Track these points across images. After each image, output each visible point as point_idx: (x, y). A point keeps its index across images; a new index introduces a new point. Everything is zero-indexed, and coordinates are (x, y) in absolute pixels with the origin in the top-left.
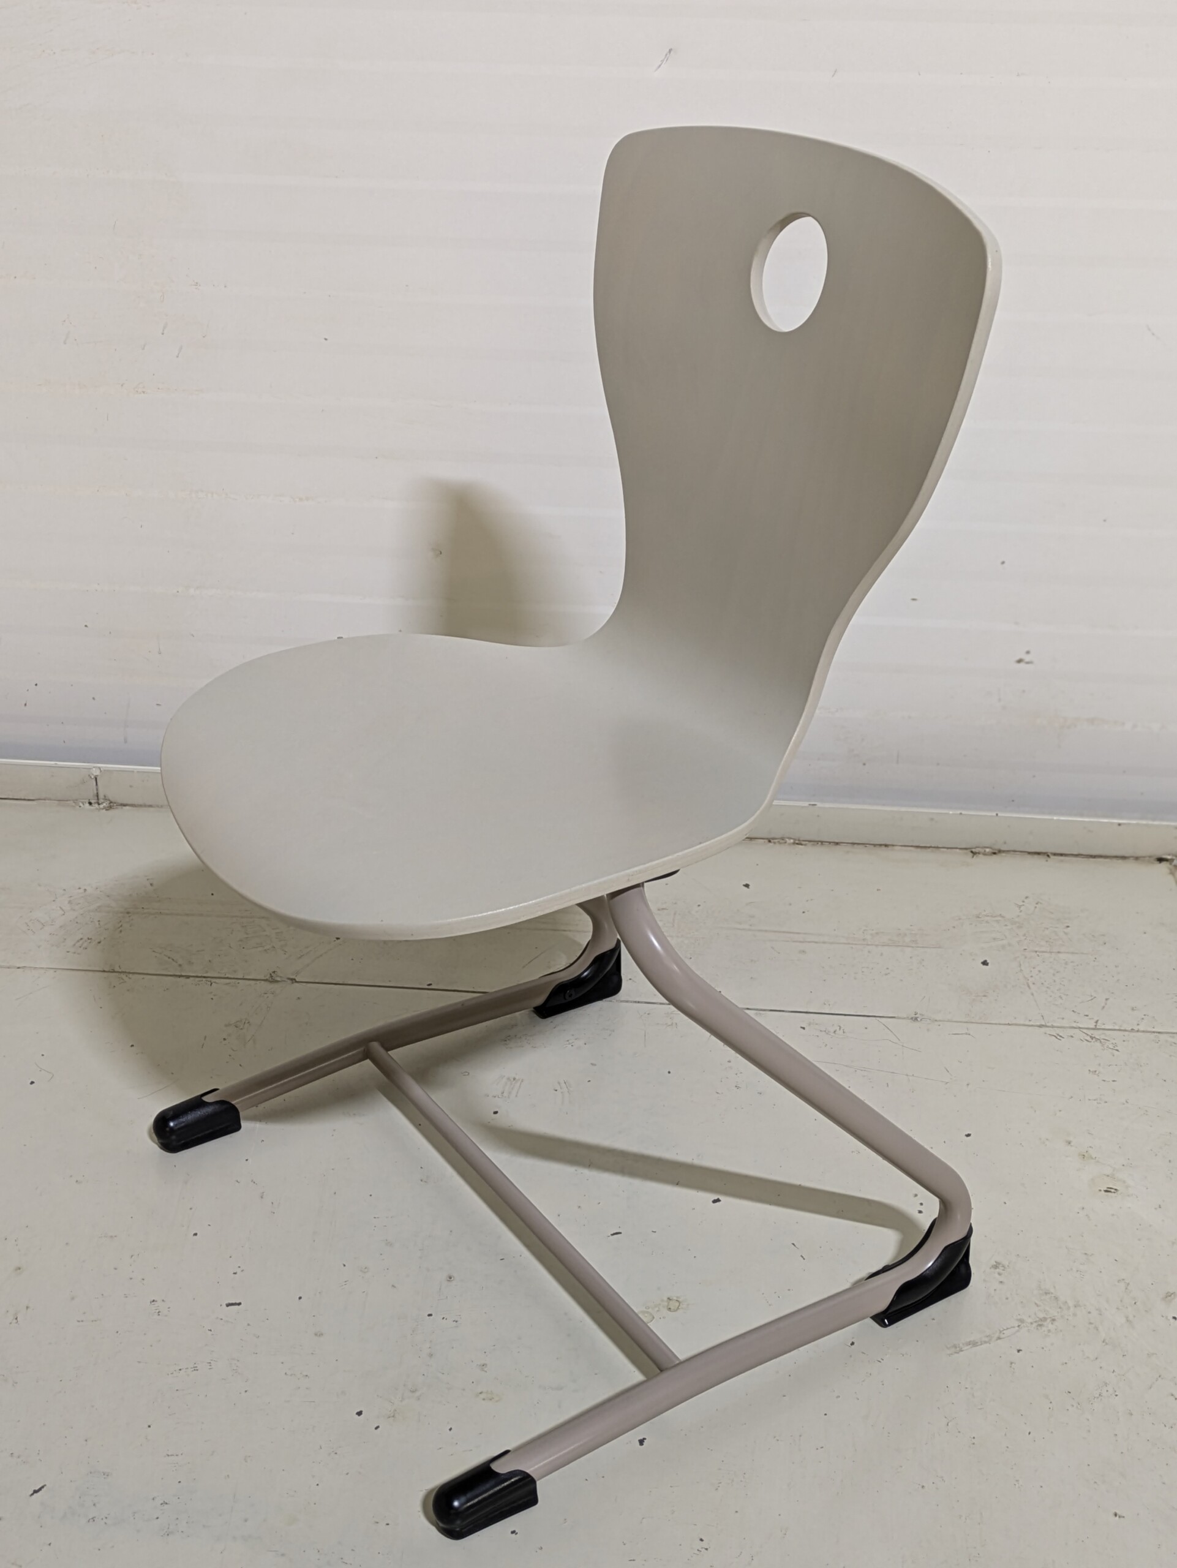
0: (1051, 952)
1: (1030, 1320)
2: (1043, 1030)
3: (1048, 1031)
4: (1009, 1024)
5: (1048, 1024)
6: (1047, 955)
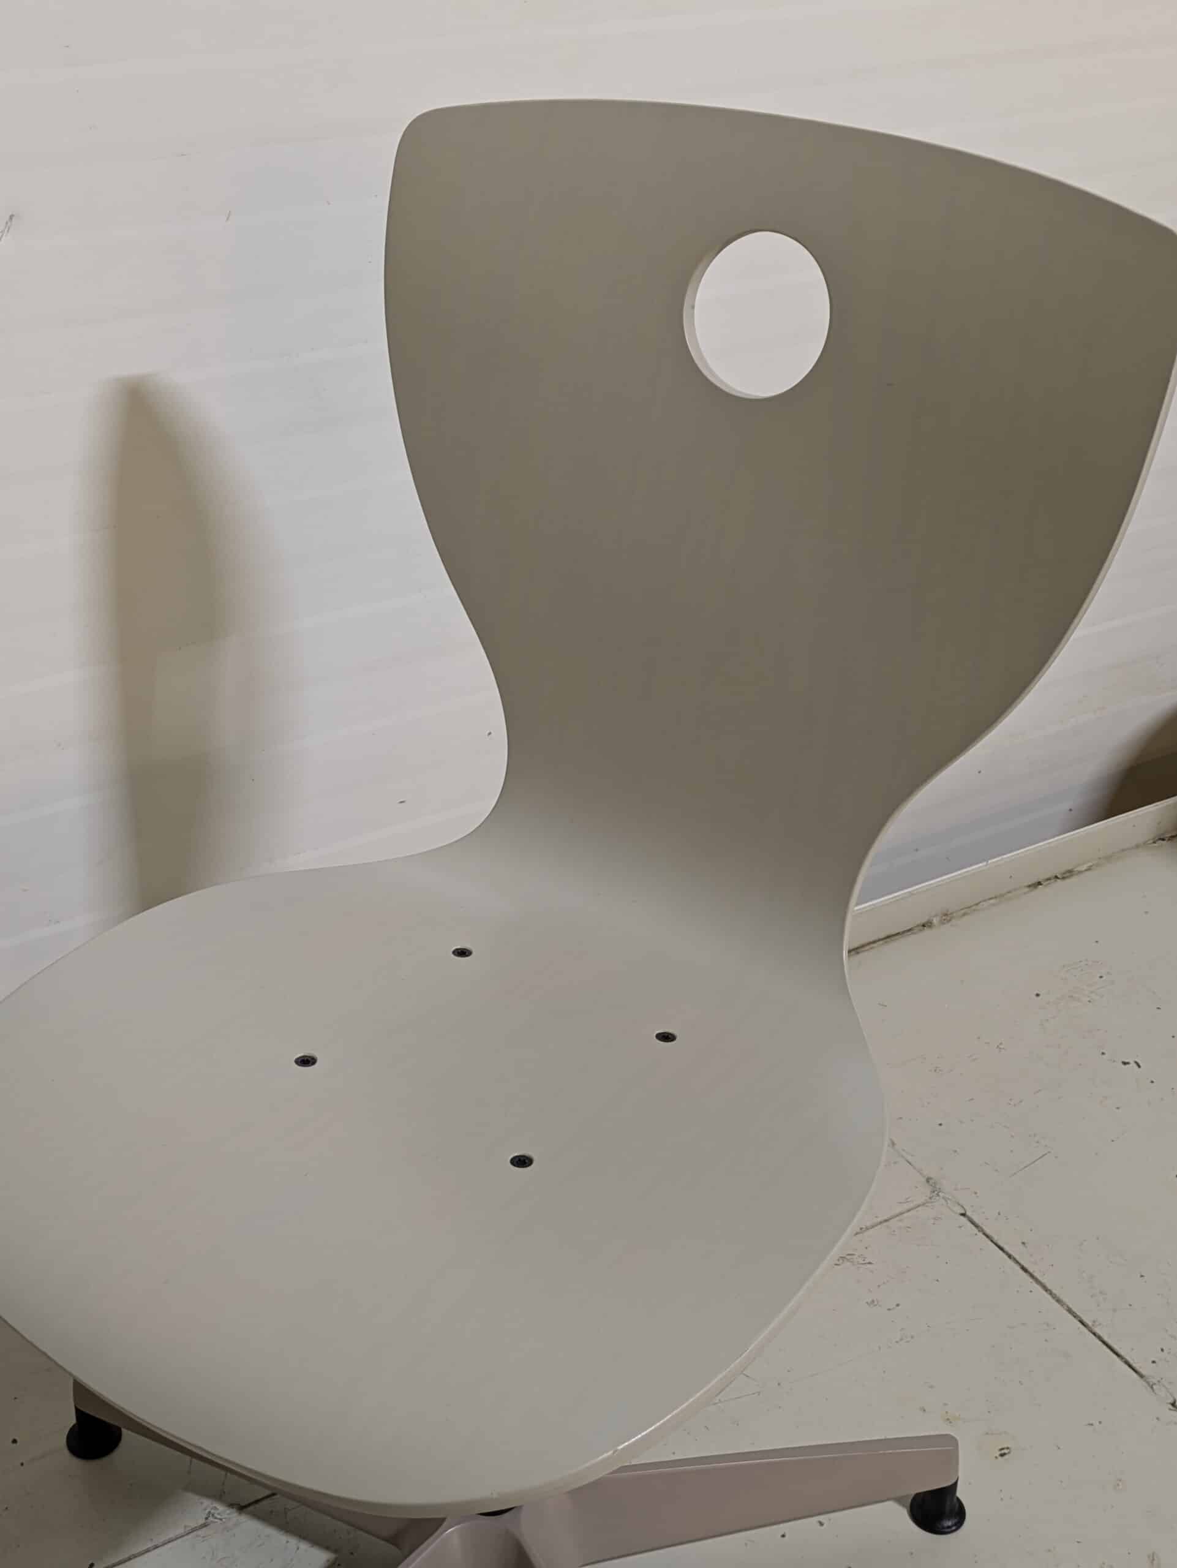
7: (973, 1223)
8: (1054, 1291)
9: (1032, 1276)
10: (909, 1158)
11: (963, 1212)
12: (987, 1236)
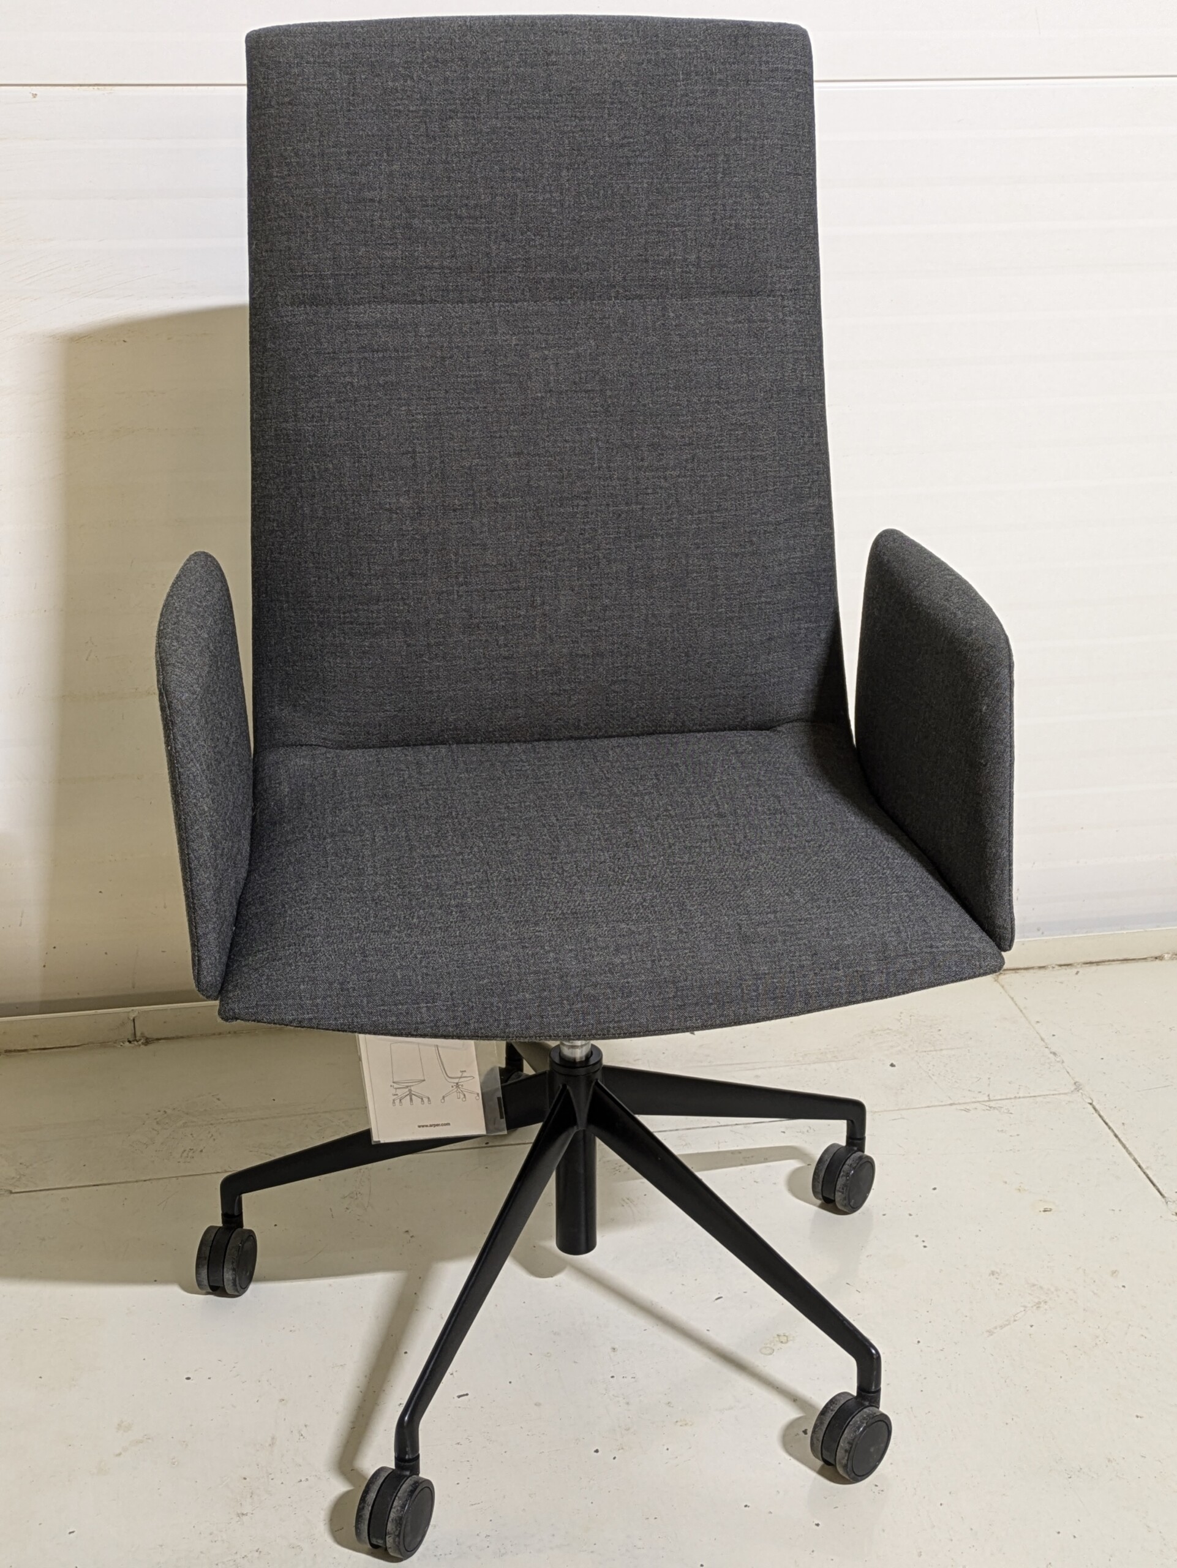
0: (936, 1050)
1: (1029, 1305)
2: (954, 1107)
3: (959, 1107)
4: (928, 1107)
5: (956, 1102)
6: (934, 1053)
7: (1095, 1108)
8: (1129, 1149)
9: (1119, 1140)
10: (1069, 1071)
11: (1090, 1102)
12: (1100, 1116)
